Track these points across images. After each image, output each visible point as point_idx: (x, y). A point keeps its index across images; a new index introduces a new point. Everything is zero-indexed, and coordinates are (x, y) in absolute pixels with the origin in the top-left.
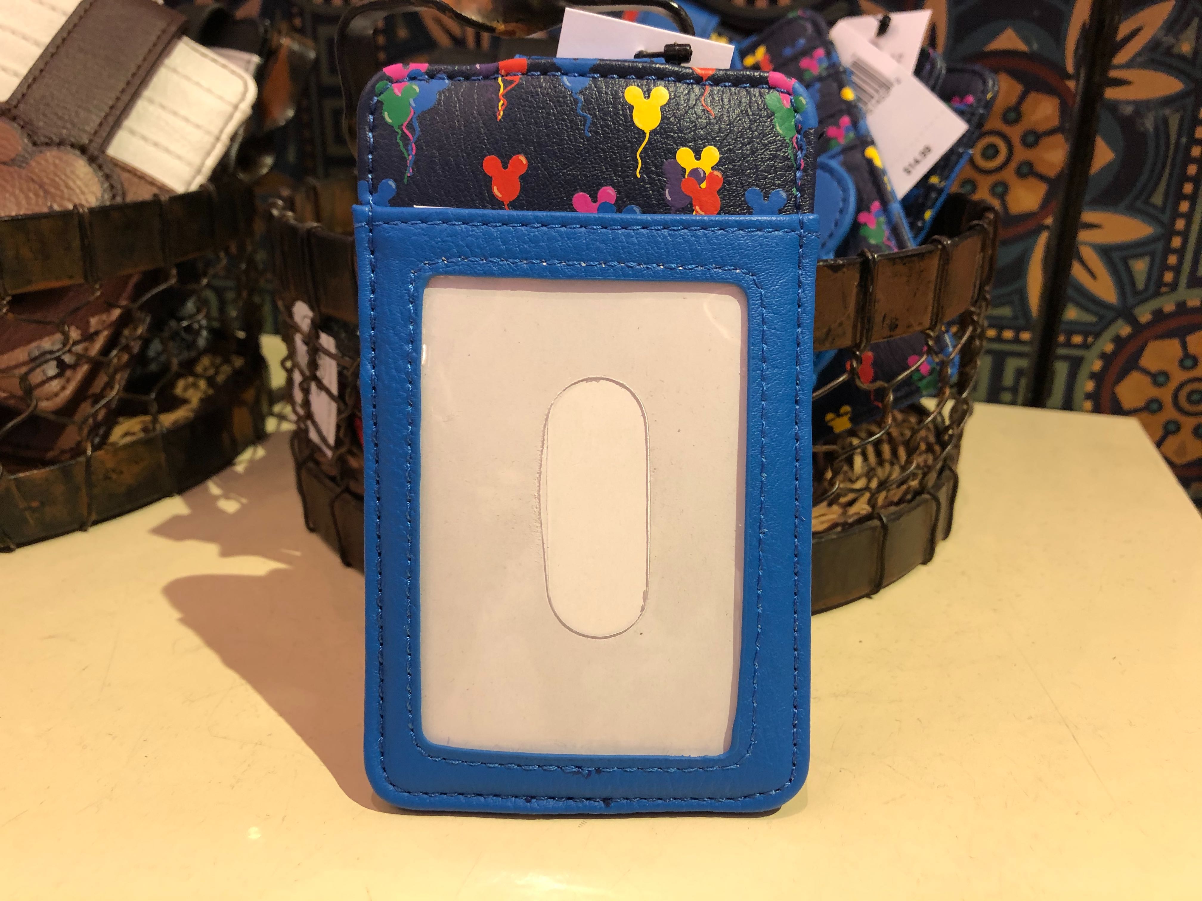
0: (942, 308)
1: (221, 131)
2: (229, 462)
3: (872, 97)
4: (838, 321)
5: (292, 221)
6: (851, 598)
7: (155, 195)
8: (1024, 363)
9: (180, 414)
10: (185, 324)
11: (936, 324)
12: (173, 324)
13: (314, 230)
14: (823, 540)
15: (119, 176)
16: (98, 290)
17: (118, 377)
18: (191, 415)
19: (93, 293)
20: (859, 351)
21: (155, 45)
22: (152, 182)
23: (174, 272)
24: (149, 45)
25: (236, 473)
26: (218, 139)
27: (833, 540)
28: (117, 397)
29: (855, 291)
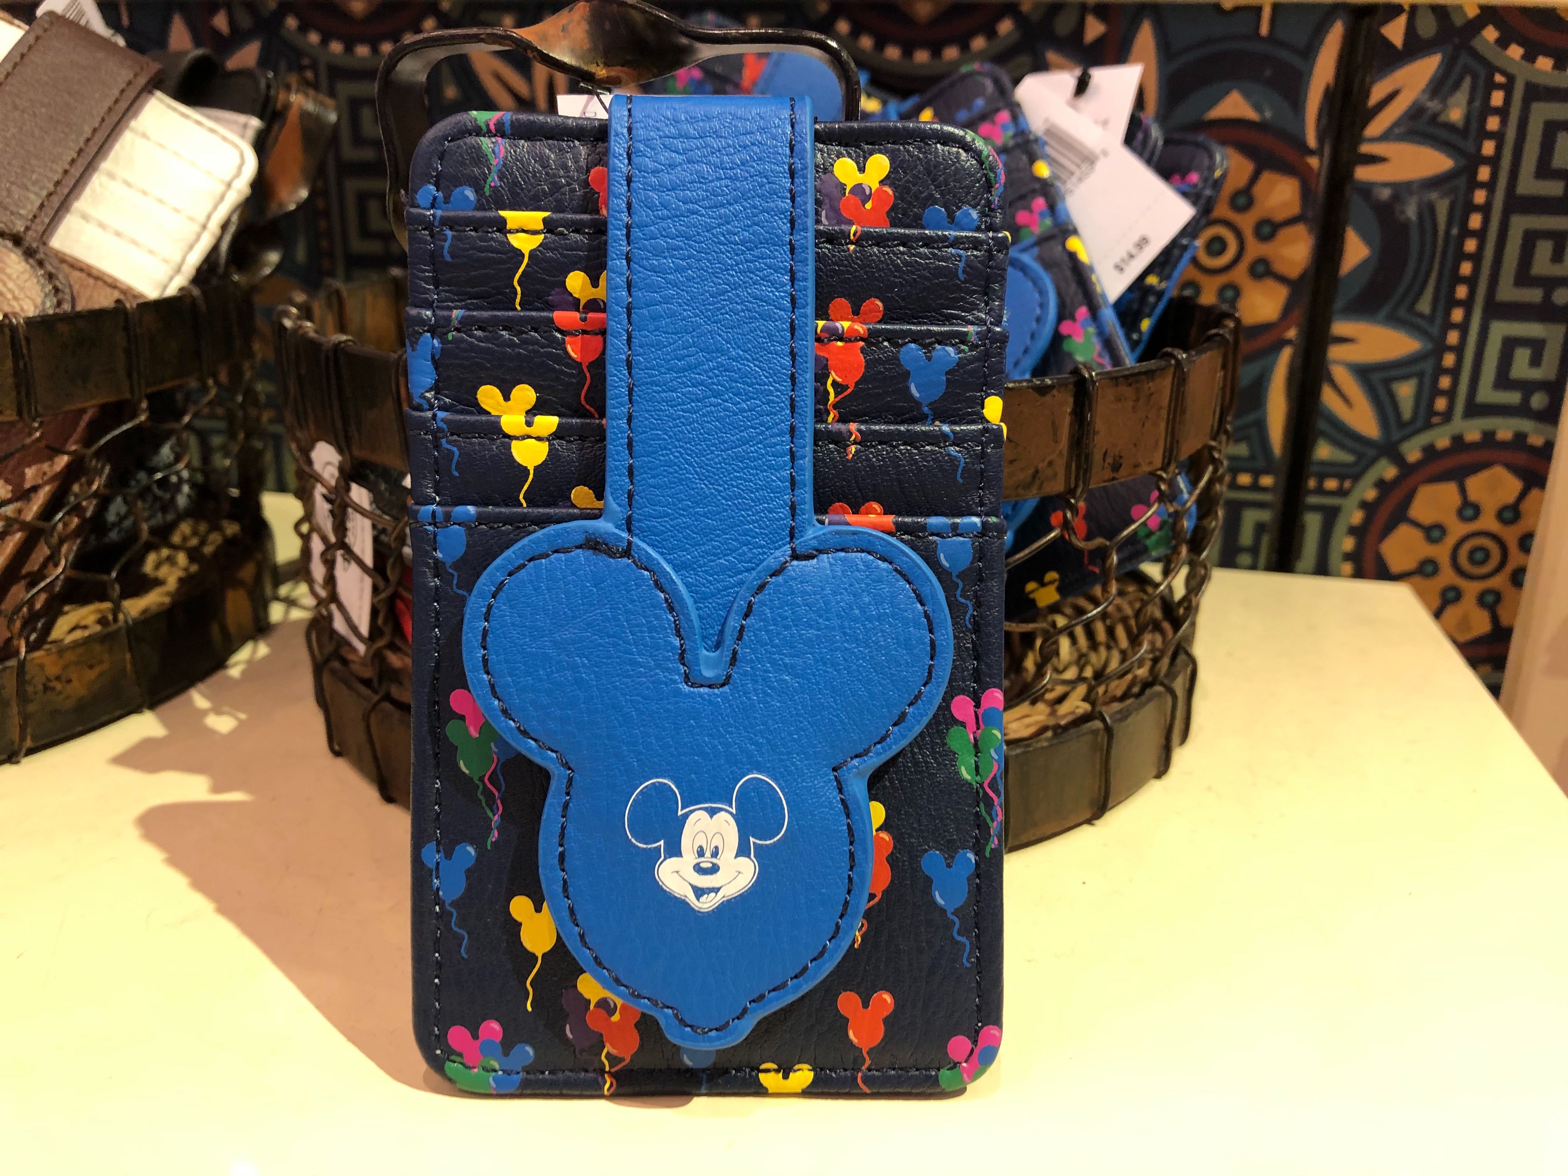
0: (1178, 442)
1: (209, 217)
2: (220, 663)
3: (1072, 174)
4: (1046, 462)
5: (312, 334)
6: (1068, 826)
7: (118, 301)
8: (1265, 516)
9: (153, 599)
10: (159, 476)
11: (1169, 464)
12: (142, 476)
13: (343, 345)
14: (1031, 749)
15: (67, 277)
16: (37, 430)
17: (64, 549)
18: (167, 600)
19: (30, 434)
20: (1074, 498)
21: (117, 101)
22: (113, 284)
23: (144, 405)
24: (108, 102)
25: (230, 678)
26: (204, 227)
27: (1042, 748)
28: (62, 577)
29: (1067, 420)
